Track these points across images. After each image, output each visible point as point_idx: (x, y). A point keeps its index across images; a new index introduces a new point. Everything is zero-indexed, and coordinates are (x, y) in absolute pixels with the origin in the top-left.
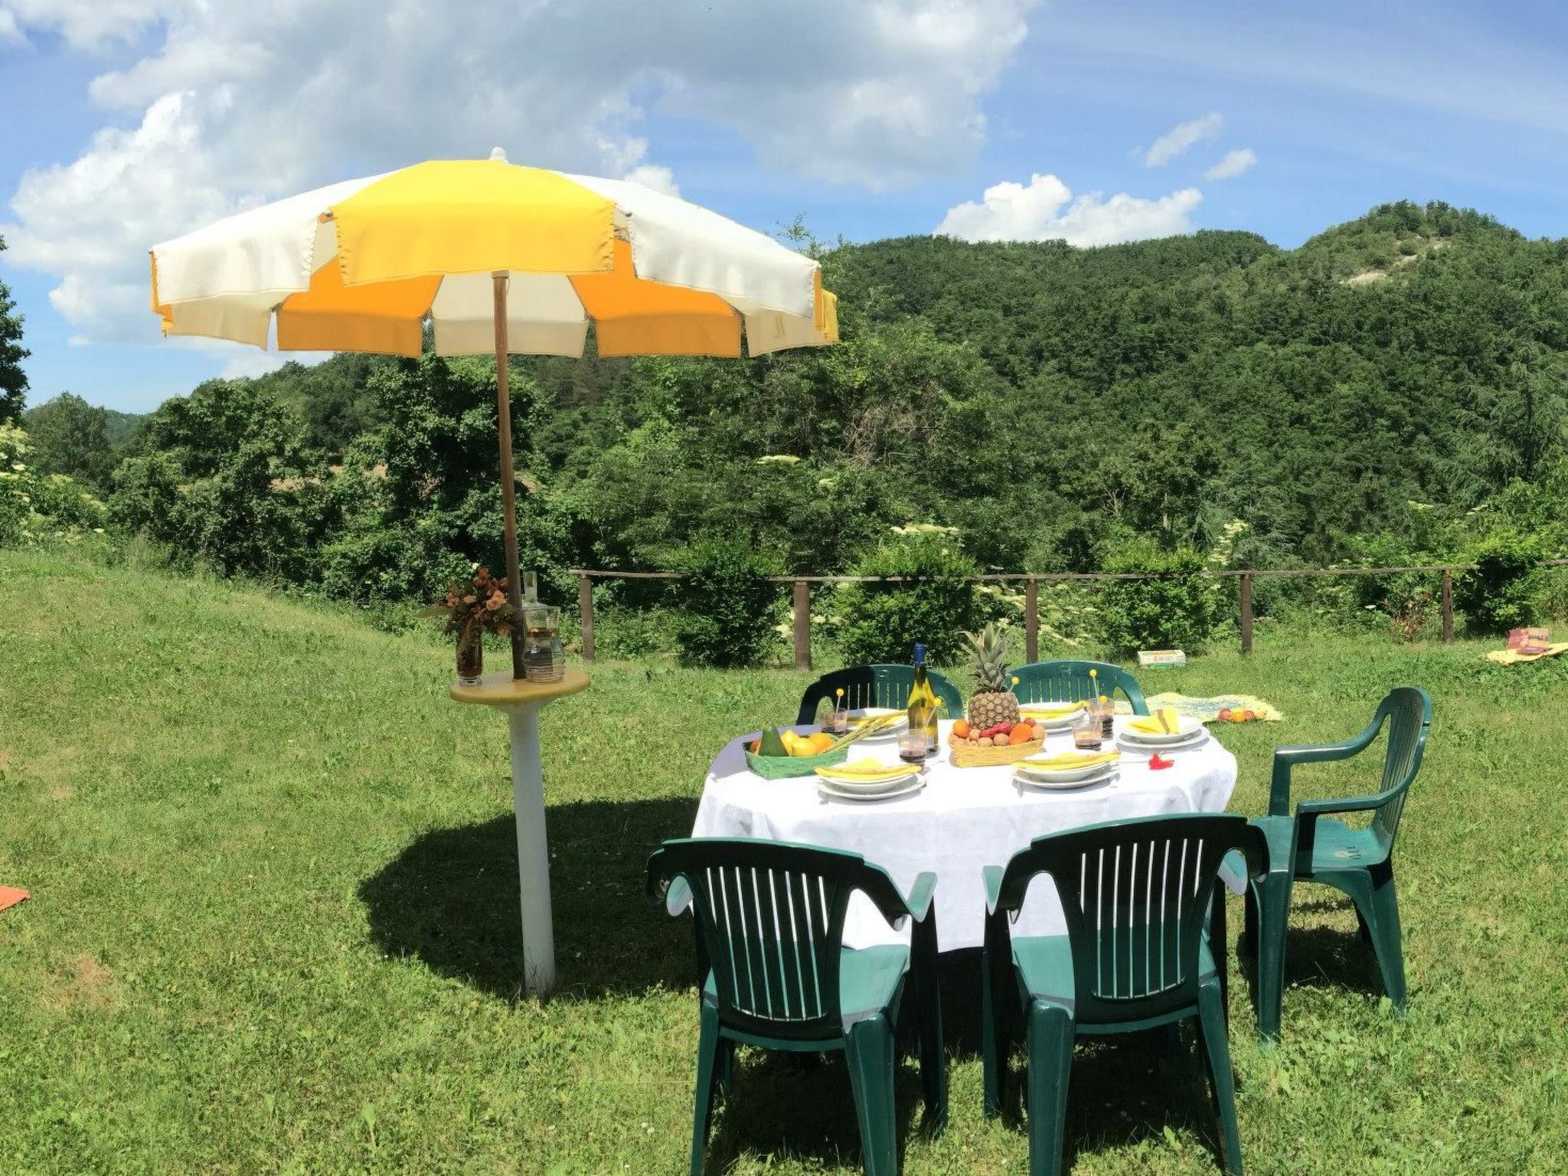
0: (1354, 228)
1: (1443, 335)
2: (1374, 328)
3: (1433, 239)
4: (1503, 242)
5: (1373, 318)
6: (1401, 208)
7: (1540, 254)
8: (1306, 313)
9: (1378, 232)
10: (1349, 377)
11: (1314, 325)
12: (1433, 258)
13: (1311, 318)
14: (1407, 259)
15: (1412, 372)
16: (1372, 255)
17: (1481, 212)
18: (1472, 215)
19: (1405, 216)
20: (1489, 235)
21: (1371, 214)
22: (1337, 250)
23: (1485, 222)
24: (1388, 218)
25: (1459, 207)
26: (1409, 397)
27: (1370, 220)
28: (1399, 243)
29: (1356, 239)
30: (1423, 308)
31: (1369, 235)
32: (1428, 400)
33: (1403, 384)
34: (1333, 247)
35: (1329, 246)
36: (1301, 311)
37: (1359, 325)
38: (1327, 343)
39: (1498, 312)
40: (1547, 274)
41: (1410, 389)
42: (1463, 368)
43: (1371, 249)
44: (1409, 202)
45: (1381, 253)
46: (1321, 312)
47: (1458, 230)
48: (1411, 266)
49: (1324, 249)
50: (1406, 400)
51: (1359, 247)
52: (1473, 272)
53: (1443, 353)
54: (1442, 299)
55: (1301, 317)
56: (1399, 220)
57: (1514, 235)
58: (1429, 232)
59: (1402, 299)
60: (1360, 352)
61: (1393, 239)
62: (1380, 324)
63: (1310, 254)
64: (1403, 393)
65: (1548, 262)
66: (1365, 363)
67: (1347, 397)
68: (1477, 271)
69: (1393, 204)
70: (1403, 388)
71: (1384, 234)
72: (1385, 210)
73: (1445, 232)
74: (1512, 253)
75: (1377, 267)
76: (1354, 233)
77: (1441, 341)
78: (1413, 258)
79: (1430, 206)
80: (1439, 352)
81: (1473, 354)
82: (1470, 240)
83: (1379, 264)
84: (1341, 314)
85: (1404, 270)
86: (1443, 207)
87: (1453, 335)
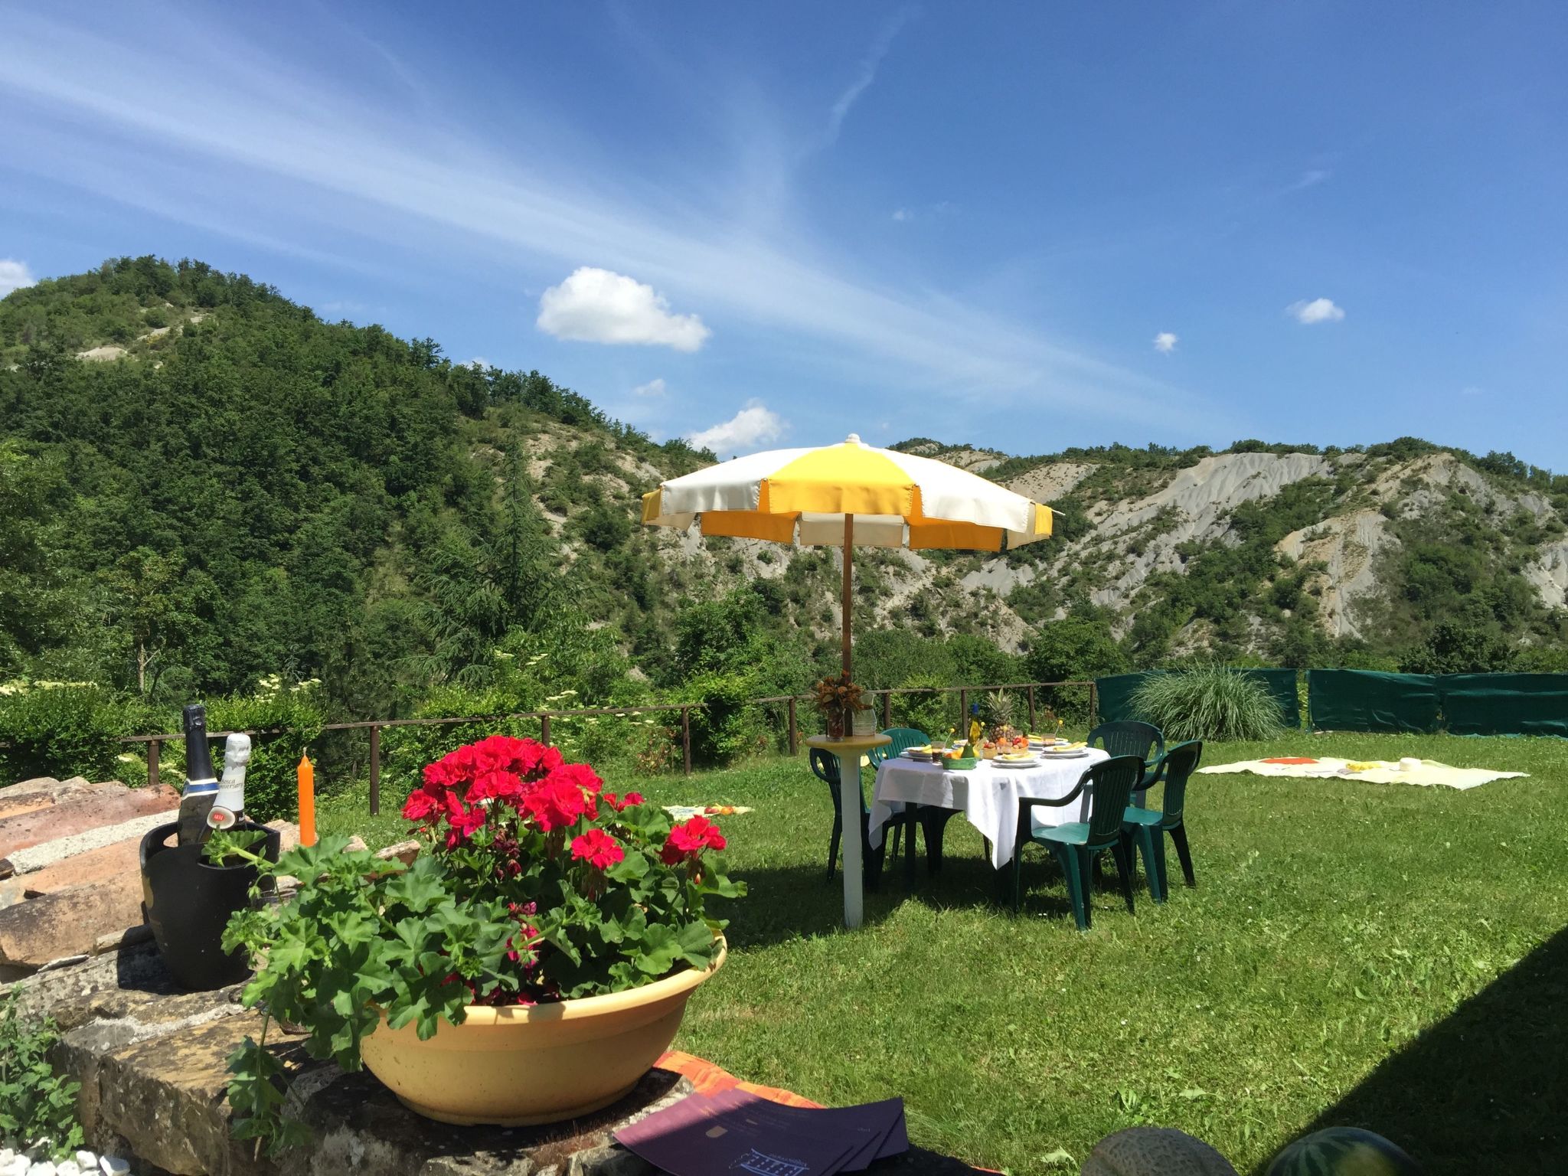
0: (81, 285)
1: (225, 438)
2: (127, 425)
3: (190, 310)
4: (292, 321)
5: (127, 410)
6: (146, 265)
7: (344, 343)
8: (27, 396)
9: (117, 293)
10: (94, 488)
11: (39, 413)
12: (193, 334)
13: (34, 404)
14: (157, 333)
15: (181, 485)
16: (109, 323)
17: (256, 280)
18: (245, 282)
19: (153, 276)
20: (270, 312)
21: (105, 267)
22: (58, 312)
23: (262, 294)
24: (128, 276)
25: (224, 271)
26: (180, 520)
27: (104, 276)
28: (144, 311)
29: (85, 299)
30: (194, 401)
31: (104, 296)
32: (205, 524)
33: (169, 501)
34: (51, 307)
35: (46, 304)
36: (19, 393)
37: (106, 419)
38: (59, 439)
39: (298, 412)
40: (353, 368)
41: (183, 509)
42: (252, 483)
43: (107, 315)
44: (158, 258)
45: (122, 323)
46: (49, 396)
47: (227, 301)
48: (162, 343)
49: (40, 309)
50: (175, 522)
51: (91, 312)
52: (255, 358)
53: (221, 461)
54: (220, 390)
55: (19, 400)
56: (143, 279)
57: (307, 314)
58: (184, 300)
59: (167, 388)
60: (109, 454)
61: (134, 304)
62: (134, 420)
63: (20, 313)
64: (173, 514)
65: (354, 353)
66: (118, 470)
67: (94, 515)
68: (262, 357)
69: (134, 258)
70: (171, 507)
71: (124, 297)
72: (124, 265)
73: (206, 302)
74: (306, 336)
75: (116, 340)
76: (82, 292)
77: (218, 445)
78: (164, 331)
79: (184, 265)
80: (215, 460)
81: (266, 464)
82: (246, 315)
83: (119, 336)
84: (83, 402)
85: (153, 347)
86: (202, 268)
87: (236, 439)
